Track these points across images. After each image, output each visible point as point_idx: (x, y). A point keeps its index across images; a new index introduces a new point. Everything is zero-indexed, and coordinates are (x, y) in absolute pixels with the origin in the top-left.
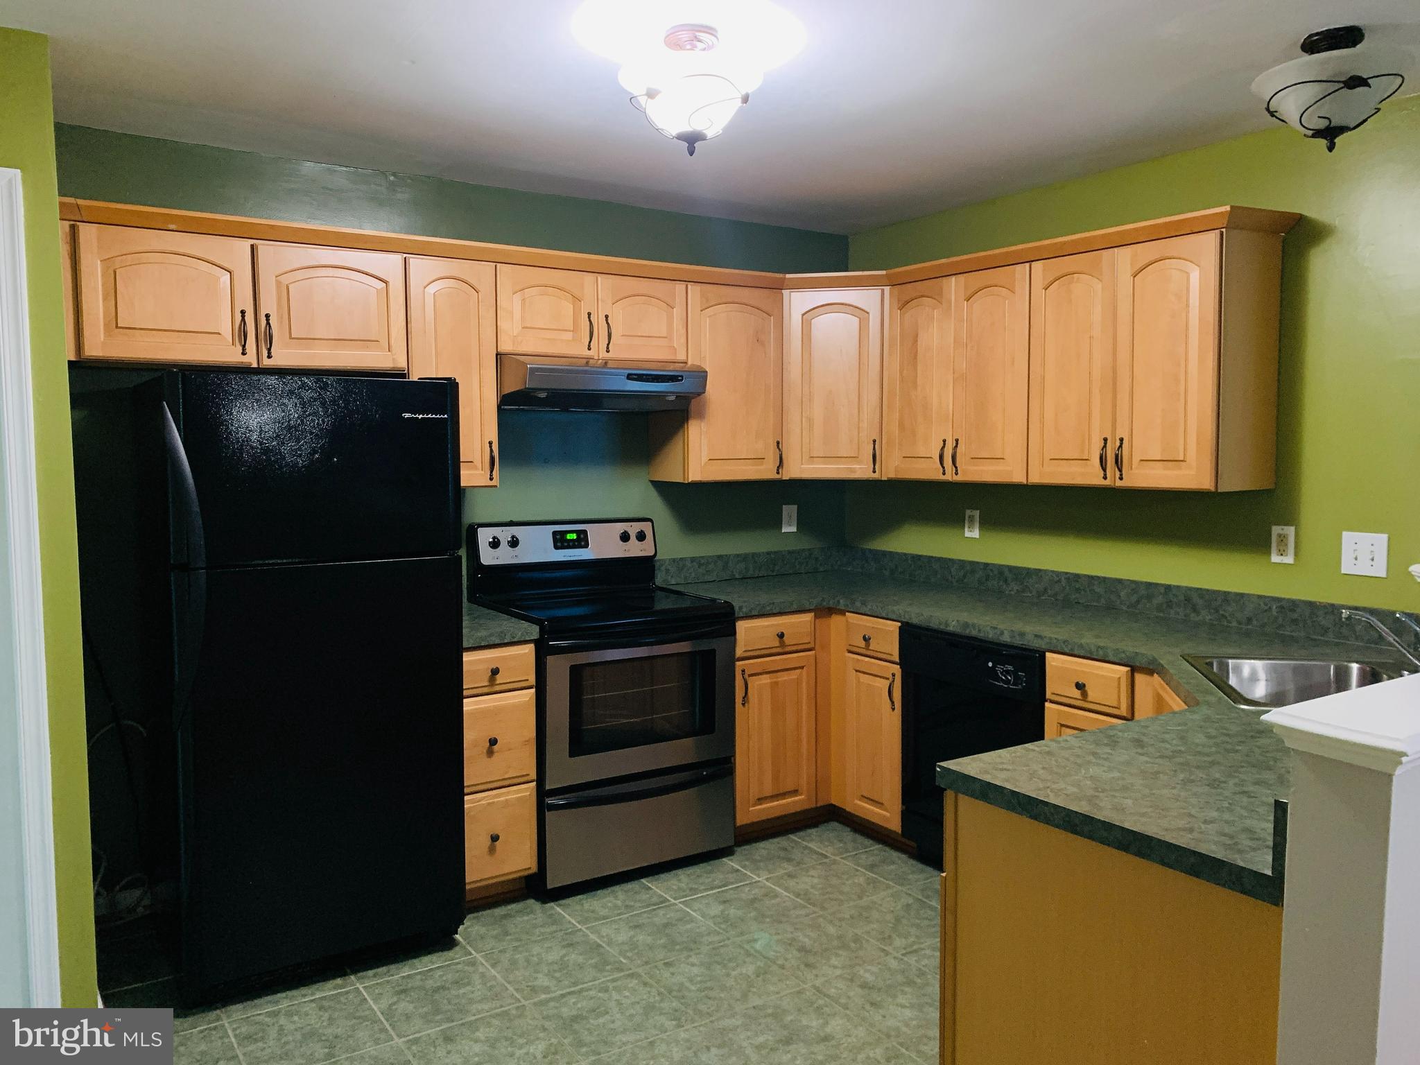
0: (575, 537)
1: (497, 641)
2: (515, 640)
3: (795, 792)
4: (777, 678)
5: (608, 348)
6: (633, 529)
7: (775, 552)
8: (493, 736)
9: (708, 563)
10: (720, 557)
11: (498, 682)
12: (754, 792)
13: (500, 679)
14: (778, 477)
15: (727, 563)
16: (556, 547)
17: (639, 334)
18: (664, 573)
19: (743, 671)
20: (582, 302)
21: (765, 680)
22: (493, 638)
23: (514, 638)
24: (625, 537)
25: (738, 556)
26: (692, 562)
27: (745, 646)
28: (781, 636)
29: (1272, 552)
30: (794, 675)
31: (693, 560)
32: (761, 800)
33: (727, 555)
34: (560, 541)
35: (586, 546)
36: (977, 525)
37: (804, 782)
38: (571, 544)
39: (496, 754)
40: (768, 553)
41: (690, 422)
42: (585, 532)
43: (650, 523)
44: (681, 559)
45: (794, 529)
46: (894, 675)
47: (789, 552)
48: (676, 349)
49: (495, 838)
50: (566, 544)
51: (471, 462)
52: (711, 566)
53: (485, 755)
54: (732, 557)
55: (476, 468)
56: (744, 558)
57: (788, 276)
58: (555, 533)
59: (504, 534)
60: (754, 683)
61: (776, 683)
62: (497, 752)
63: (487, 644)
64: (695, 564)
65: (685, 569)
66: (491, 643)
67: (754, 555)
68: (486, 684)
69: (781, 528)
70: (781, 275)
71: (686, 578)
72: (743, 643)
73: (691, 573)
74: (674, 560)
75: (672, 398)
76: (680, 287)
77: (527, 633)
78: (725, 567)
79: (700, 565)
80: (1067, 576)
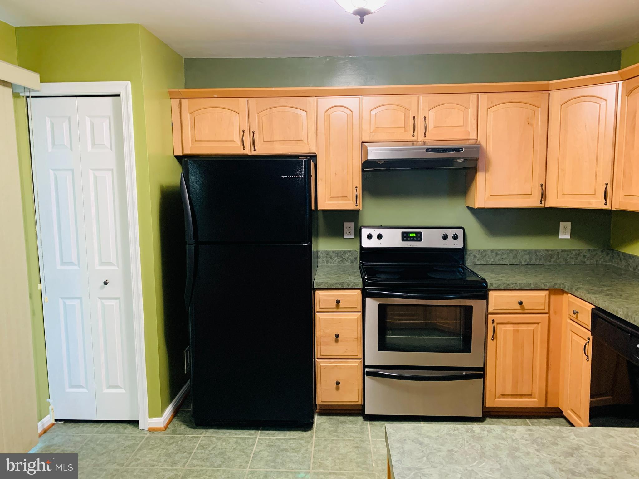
0: (415, 235)
1: (340, 287)
2: (349, 287)
3: (530, 396)
4: (518, 327)
5: (425, 135)
6: (451, 233)
7: (552, 250)
8: (337, 333)
9: (503, 254)
10: (511, 251)
11: (340, 307)
12: (499, 391)
13: (341, 305)
14: (542, 206)
15: (516, 255)
16: (403, 240)
17: (445, 125)
18: (473, 258)
19: (493, 321)
20: (411, 111)
21: (510, 327)
22: (338, 285)
23: (348, 286)
24: (445, 237)
25: (524, 251)
26: (492, 253)
27: (494, 306)
28: (521, 303)
30: (531, 327)
31: (492, 251)
32: (504, 395)
33: (516, 250)
34: (405, 237)
35: (421, 240)
37: (536, 391)
38: (412, 239)
39: (339, 342)
40: (547, 251)
41: (478, 174)
42: (421, 233)
43: (462, 230)
44: (485, 251)
45: (568, 236)
46: (589, 339)
47: (563, 251)
48: (469, 132)
49: (338, 383)
50: (409, 239)
51: (347, 197)
52: (504, 256)
53: (334, 342)
54: (520, 252)
55: (349, 200)
56: (530, 252)
57: (551, 82)
58: (403, 233)
59: (375, 232)
60: (501, 329)
61: (518, 331)
62: (340, 341)
63: (335, 287)
64: (494, 254)
65: (487, 256)
66: (337, 287)
67: (536, 251)
68: (335, 307)
69: (559, 236)
70: (546, 82)
71: (487, 261)
72: (493, 304)
73: (491, 259)
74: (479, 251)
75: (461, 160)
76: (473, 97)
77: (356, 285)
78: (515, 257)
79: (497, 254)
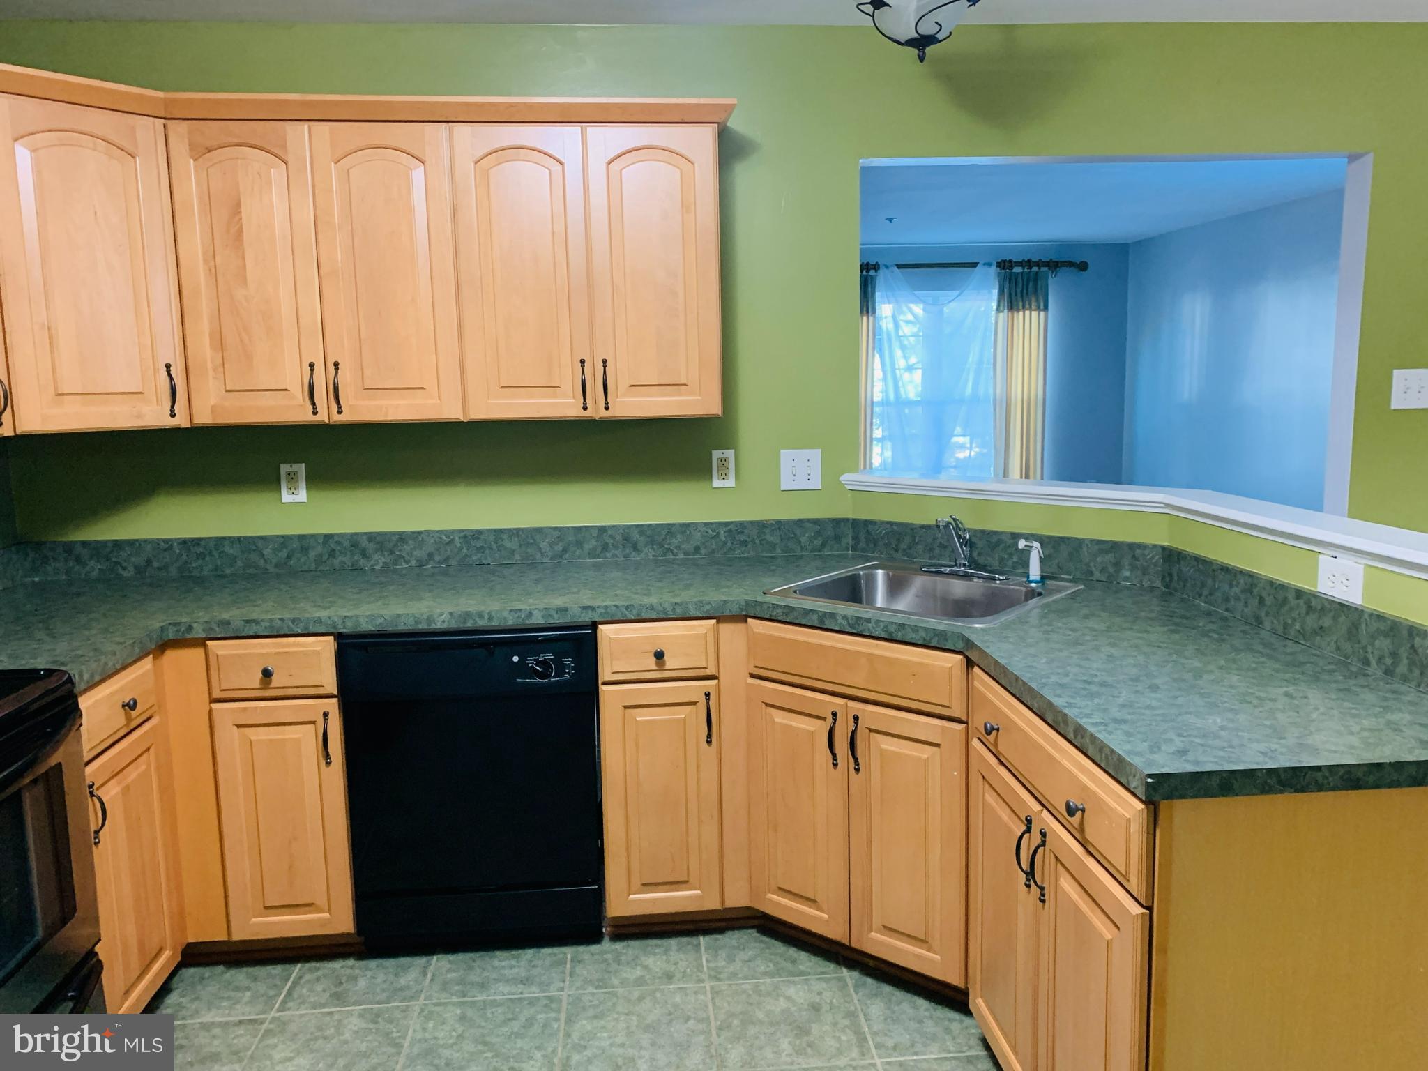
29: (713, 476)
30: (141, 766)
36: (303, 484)
46: (326, 715)
80: (462, 534)
